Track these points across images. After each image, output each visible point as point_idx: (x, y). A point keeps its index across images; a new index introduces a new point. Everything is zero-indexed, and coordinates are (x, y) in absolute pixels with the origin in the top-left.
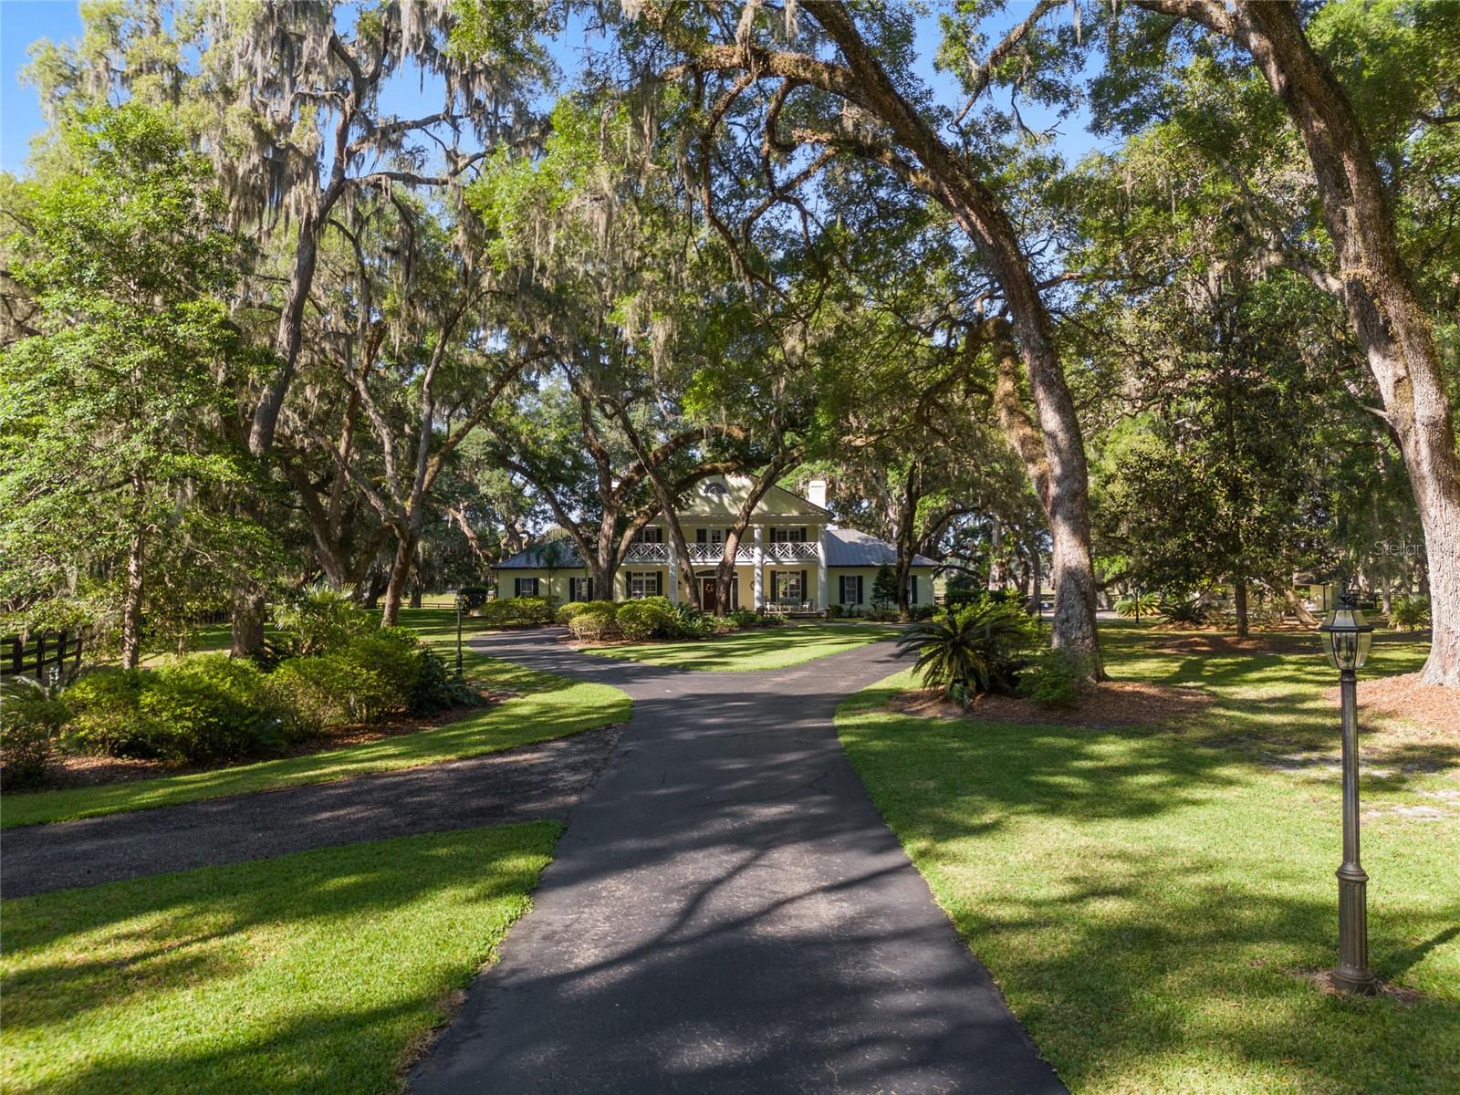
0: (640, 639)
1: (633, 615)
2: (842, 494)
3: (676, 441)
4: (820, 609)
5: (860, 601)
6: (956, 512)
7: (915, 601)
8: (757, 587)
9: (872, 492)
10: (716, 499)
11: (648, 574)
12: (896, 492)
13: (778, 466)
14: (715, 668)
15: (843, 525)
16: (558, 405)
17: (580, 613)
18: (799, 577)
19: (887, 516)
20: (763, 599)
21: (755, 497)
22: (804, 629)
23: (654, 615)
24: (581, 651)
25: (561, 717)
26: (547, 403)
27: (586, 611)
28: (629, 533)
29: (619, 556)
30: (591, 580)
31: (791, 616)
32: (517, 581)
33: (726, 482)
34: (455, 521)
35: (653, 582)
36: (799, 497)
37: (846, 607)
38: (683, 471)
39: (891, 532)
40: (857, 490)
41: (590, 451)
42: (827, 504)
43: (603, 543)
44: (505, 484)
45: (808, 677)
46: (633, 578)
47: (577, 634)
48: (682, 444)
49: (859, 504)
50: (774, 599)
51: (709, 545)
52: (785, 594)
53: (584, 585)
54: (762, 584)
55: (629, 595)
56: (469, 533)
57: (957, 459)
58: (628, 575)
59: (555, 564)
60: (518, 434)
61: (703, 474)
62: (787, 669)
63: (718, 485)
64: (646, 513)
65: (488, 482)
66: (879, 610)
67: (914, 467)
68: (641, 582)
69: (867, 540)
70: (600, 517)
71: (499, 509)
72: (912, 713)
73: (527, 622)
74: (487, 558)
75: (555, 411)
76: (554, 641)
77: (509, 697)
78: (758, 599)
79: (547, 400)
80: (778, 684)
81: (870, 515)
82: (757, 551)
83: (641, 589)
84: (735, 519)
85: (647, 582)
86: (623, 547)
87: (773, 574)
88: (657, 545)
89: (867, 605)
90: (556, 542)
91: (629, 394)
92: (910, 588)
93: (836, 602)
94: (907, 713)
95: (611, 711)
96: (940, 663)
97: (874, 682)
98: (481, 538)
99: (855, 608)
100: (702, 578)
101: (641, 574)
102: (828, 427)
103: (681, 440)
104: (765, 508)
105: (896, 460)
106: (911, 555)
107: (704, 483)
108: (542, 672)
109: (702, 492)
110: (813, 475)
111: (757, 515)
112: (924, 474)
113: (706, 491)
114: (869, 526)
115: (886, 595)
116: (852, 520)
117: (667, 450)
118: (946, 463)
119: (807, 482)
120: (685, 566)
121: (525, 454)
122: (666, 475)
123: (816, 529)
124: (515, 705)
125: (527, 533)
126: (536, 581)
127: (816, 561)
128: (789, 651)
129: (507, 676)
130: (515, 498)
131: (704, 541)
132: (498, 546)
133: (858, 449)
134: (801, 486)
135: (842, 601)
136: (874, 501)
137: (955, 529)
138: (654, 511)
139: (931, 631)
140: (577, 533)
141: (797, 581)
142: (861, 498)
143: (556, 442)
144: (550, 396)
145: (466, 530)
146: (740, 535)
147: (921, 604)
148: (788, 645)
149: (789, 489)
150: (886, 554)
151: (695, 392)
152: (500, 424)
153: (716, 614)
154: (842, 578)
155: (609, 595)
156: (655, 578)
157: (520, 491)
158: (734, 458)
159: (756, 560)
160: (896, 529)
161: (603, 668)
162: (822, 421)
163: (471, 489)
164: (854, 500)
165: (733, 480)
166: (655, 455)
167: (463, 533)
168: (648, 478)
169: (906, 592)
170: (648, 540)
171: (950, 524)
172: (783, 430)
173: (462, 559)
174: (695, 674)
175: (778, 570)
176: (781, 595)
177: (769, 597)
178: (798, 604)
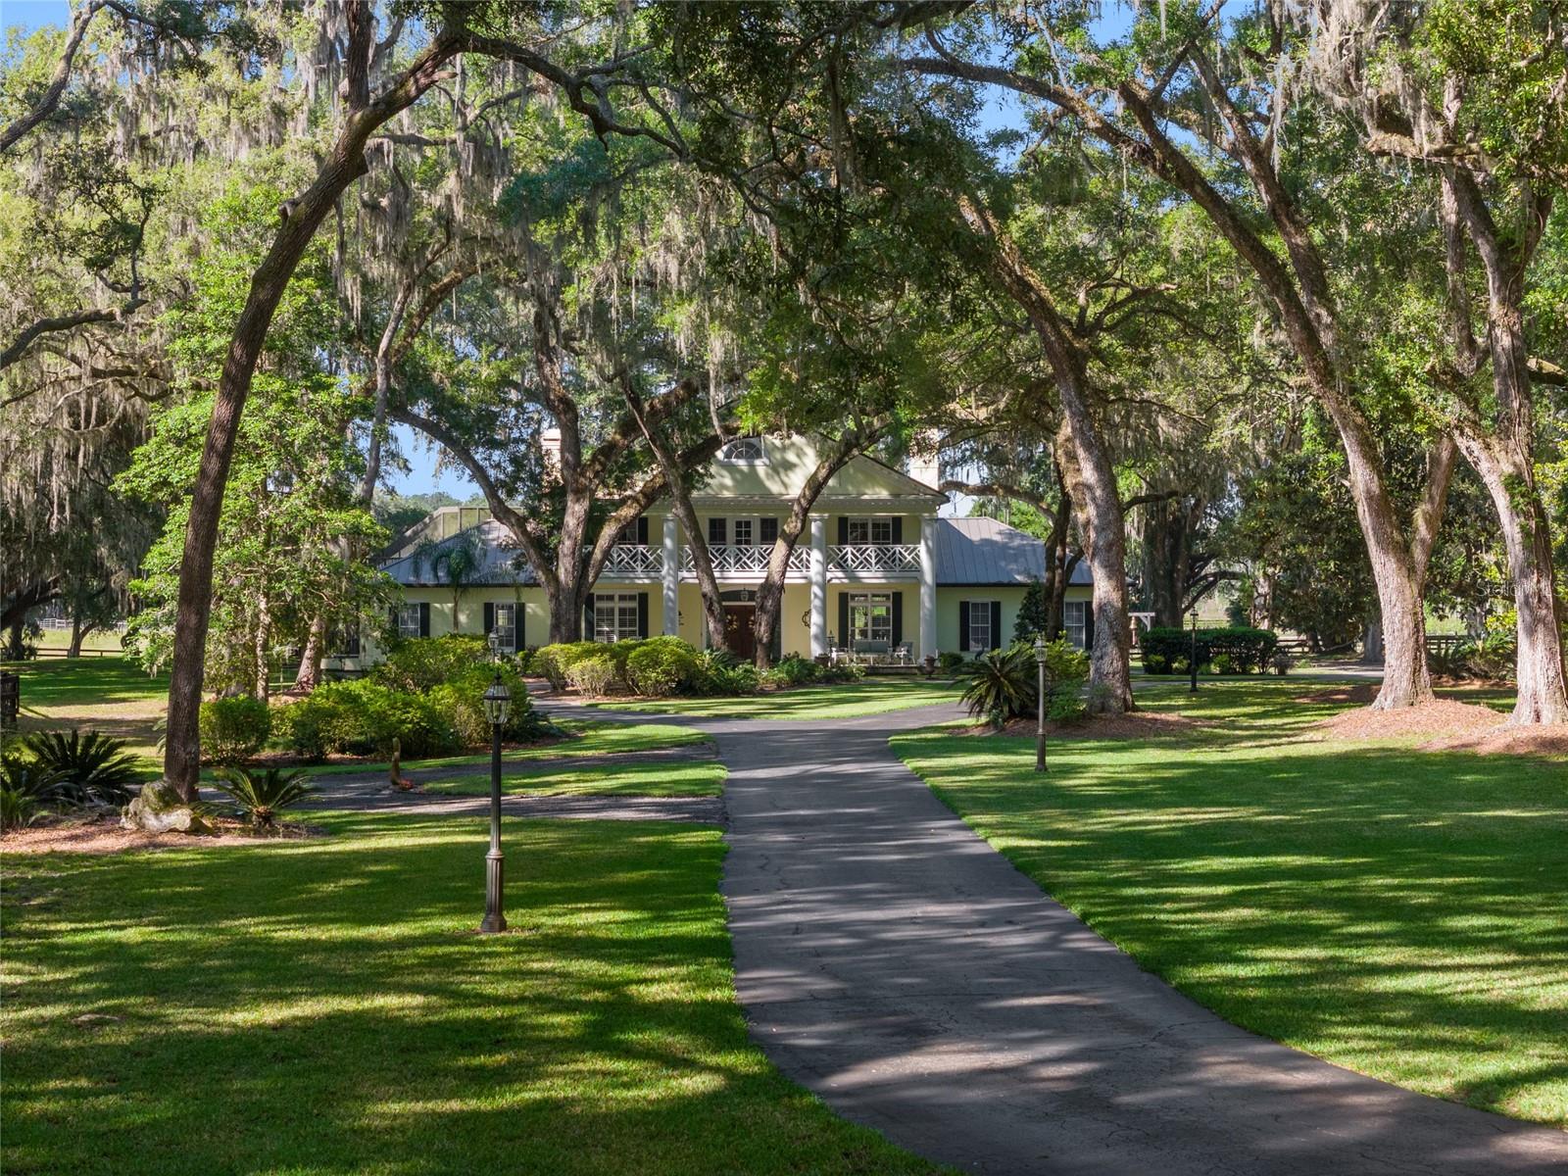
0: (661, 695)
1: (651, 661)
4: (923, 658)
5: (996, 642)
8: (816, 618)
10: (744, 467)
11: (622, 598)
18: (890, 604)
22: (890, 685)
24: (592, 705)
28: (608, 532)
30: (520, 606)
31: (874, 672)
37: (970, 655)
46: (598, 605)
50: (844, 643)
51: (732, 548)
52: (864, 633)
54: (824, 612)
55: (589, 634)
58: (590, 600)
59: (465, 579)
63: (749, 445)
68: (611, 611)
69: (1009, 536)
78: (818, 640)
82: (816, 555)
83: (612, 625)
85: (622, 611)
86: (598, 553)
87: (844, 598)
88: (641, 548)
93: (954, 647)
101: (611, 598)
109: (721, 458)
120: (706, 585)
121: (437, 402)
123: (918, 521)
126: (426, 608)
127: (917, 576)
131: (724, 539)
135: (965, 646)
140: (523, 532)
141: (886, 610)
153: (754, 663)
154: (964, 607)
156: (634, 604)
170: (623, 538)
175: (852, 592)
176: (858, 637)
177: (836, 640)
178: (885, 652)
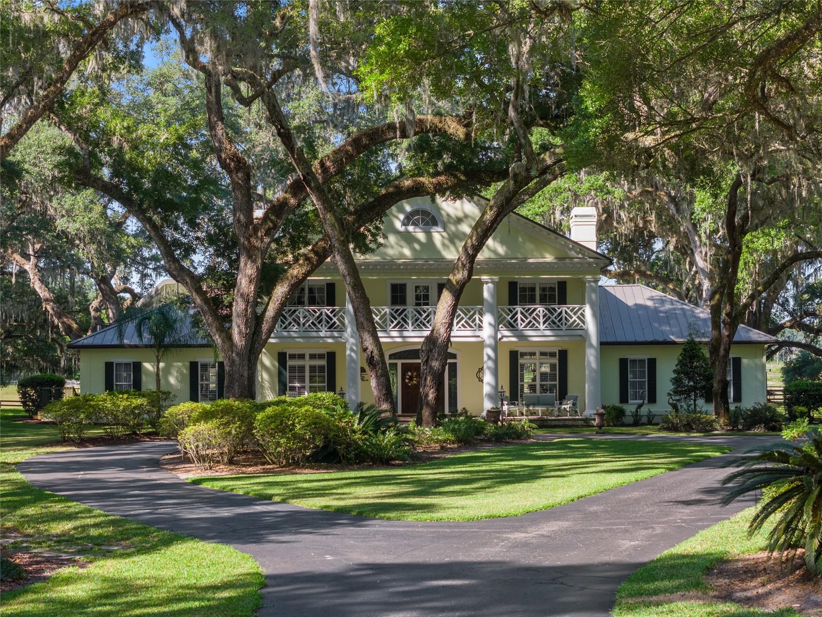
0: (293, 463)
1: (281, 424)
2: (623, 229)
3: (356, 143)
4: (589, 412)
5: (652, 399)
6: (797, 258)
7: (738, 398)
8: (488, 378)
9: (669, 225)
10: (421, 236)
11: (312, 357)
12: (707, 226)
13: (521, 181)
14: (411, 516)
15: (624, 277)
16: (177, 92)
17: (197, 421)
18: (556, 361)
19: (692, 263)
20: (497, 396)
21: (484, 231)
22: (563, 445)
23: (316, 424)
24: (196, 482)
25: (138, 604)
26: (160, 88)
27: (206, 416)
28: (280, 290)
29: (265, 327)
30: (221, 365)
31: (543, 424)
32: (109, 366)
33: (439, 209)
34: (22, 273)
35: (321, 368)
36: (557, 232)
37: (630, 408)
38: (367, 190)
39: (699, 288)
40: (646, 222)
41: (219, 159)
42: (599, 243)
43: (239, 306)
44: (95, 215)
45: (568, 531)
46: (290, 363)
47: (192, 454)
48: (366, 147)
49: (648, 245)
50: (514, 396)
51: (410, 309)
52: (532, 388)
53: (213, 373)
54: (495, 373)
55: (283, 389)
56: (43, 293)
57: (805, 171)
58: (282, 358)
59: (167, 340)
60: (107, 134)
61: (399, 195)
62: (533, 517)
63: (425, 213)
64: (307, 258)
65: (69, 212)
66: (683, 413)
67: (737, 184)
68: (302, 369)
69: (662, 301)
70: (234, 264)
71: (86, 253)
72: (748, 601)
73: (120, 431)
74: (69, 330)
75: (173, 101)
76: (155, 464)
77: (61, 563)
78: (490, 396)
79: (160, 82)
80: (517, 545)
81: (666, 263)
82: (488, 319)
83: (302, 380)
84: (451, 267)
85: (312, 369)
86: (271, 312)
87: (514, 356)
88: (326, 310)
89: (662, 406)
90: (169, 306)
91: (276, 64)
92: (730, 378)
93: (615, 400)
94: (739, 601)
95: (226, 594)
96: (798, 512)
97: (679, 541)
98: (60, 299)
99: (644, 410)
100: (399, 362)
101: (302, 357)
102: (600, 113)
103: (365, 141)
104: (501, 250)
105: (708, 172)
106: (733, 325)
107: (401, 210)
108: (126, 519)
109: (398, 225)
110: (577, 199)
111: (488, 261)
112: (753, 193)
113: (404, 224)
114: (666, 280)
115: (694, 389)
116: (638, 271)
117: (343, 157)
118: (788, 178)
119: (568, 210)
120: (369, 343)
121: (120, 166)
122: (339, 196)
123: (582, 283)
124: (68, 581)
125: (131, 291)
126: (137, 367)
127: (583, 337)
128: (537, 485)
129: (67, 526)
130: (109, 236)
131: (403, 302)
132: (86, 310)
133: (648, 152)
134: (558, 215)
135: (624, 398)
136: (673, 241)
137: (796, 285)
138: (321, 255)
139: (784, 458)
140: (199, 290)
141: (553, 367)
142: (652, 236)
143: (165, 147)
144: (164, 79)
145: (37, 286)
146: (458, 293)
147: (749, 403)
148: (534, 475)
149: (538, 219)
150: (693, 325)
151: (379, 55)
152: (80, 118)
153: (419, 422)
154: (623, 363)
155: (249, 390)
156: (323, 362)
157: (118, 226)
158: (449, 169)
159: (486, 333)
160: (706, 285)
161: (225, 512)
162: (590, 105)
163: (45, 223)
164: (642, 238)
165: (449, 206)
166: (322, 164)
167: (34, 292)
168: (313, 203)
169: (725, 385)
170: (312, 302)
171: (789, 277)
172: (528, 124)
173: (33, 331)
174: (375, 526)
175: (521, 350)
176: (526, 390)
177: (507, 394)
178: (553, 405)
